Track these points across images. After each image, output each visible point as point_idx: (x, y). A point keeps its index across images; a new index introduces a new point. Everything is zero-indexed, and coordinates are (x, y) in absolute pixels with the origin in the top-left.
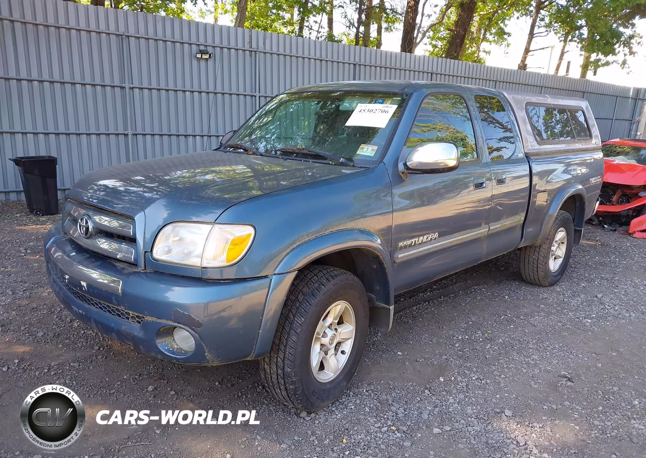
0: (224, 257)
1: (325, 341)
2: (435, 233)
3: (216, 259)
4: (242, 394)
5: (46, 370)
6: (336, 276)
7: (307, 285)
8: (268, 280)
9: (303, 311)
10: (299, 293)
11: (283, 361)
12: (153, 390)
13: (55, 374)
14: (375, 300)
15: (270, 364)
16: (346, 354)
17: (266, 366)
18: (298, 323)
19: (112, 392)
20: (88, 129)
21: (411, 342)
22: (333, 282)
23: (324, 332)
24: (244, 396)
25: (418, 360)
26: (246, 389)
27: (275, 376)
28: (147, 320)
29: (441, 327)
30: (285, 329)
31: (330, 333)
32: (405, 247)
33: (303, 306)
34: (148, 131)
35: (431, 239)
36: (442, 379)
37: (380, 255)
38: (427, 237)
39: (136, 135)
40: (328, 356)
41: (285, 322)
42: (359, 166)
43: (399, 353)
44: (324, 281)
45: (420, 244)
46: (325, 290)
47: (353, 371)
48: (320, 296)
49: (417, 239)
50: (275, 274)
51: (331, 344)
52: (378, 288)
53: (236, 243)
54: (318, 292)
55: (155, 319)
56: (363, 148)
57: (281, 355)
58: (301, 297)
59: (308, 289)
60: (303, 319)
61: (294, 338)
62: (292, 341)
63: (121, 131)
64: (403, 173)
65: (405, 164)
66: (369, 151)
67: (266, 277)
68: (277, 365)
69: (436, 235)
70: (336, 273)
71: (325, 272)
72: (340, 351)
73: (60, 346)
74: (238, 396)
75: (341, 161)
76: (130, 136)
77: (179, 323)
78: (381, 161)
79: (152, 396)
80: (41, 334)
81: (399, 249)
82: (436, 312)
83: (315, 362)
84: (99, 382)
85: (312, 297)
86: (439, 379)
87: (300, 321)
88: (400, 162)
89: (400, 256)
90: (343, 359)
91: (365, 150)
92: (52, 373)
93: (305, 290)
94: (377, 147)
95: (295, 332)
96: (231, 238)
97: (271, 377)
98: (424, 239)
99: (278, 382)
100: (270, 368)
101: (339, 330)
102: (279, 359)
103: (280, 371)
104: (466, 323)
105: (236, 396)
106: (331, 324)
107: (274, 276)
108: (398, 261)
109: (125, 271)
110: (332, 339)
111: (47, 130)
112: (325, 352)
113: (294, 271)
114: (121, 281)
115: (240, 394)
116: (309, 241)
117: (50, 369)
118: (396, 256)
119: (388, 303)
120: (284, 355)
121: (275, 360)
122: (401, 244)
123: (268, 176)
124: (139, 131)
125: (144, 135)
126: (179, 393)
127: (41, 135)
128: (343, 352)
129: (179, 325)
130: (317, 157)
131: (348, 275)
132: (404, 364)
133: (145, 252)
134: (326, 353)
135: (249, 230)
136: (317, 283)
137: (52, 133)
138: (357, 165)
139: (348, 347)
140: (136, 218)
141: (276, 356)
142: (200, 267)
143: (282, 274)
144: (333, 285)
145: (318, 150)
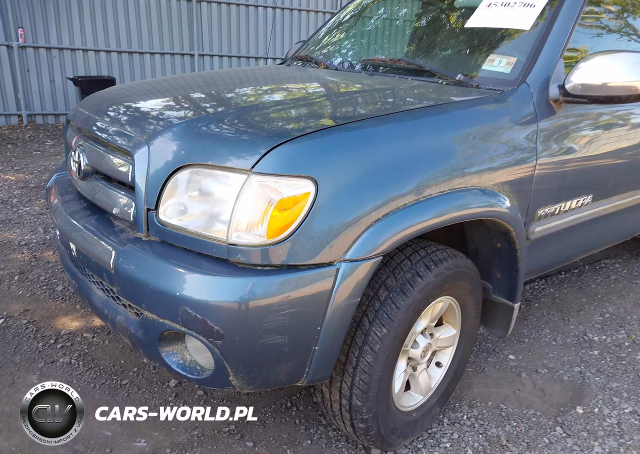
0: (262, 229)
1: (416, 353)
2: (588, 195)
3: (250, 232)
4: (291, 403)
5: (52, 341)
6: (441, 261)
7: (394, 275)
8: (332, 269)
9: (386, 316)
10: (380, 287)
11: (351, 389)
12: (176, 386)
13: (62, 347)
14: (491, 292)
15: (330, 387)
16: (443, 368)
17: (324, 389)
18: (378, 336)
19: (124, 382)
20: (152, 48)
21: (527, 340)
22: (435, 271)
23: (415, 340)
24: (295, 409)
25: (540, 370)
26: (298, 396)
27: (336, 406)
28: (146, 315)
29: (566, 319)
30: (356, 342)
31: (423, 342)
32: (546, 216)
33: (385, 309)
34: (216, 52)
35: (582, 204)
36: (580, 410)
37: (511, 229)
38: (578, 202)
39: (203, 55)
40: (417, 373)
41: (356, 330)
42: (487, 87)
43: (512, 357)
44: (422, 269)
45: (566, 211)
46: (423, 284)
47: (451, 391)
48: (414, 294)
49: (563, 205)
50: (345, 261)
51: (423, 357)
52: (499, 275)
53: (284, 206)
54: (410, 287)
55: (156, 317)
56: (493, 61)
57: (348, 380)
58: (383, 294)
59: (394, 282)
60: (385, 331)
61: (369, 359)
62: (365, 362)
63: (187, 51)
64: (556, 101)
65: (562, 87)
66: (503, 64)
67: (330, 264)
68: (340, 392)
69: (589, 198)
70: (440, 256)
71: (422, 253)
72: (433, 363)
73: (78, 307)
74: (286, 406)
75: (457, 78)
76: (196, 57)
77: (189, 329)
78: (523, 81)
79: (173, 395)
80: (60, 288)
81: (536, 218)
82: (557, 295)
83: (398, 384)
84: (112, 365)
85: (401, 295)
86: (575, 408)
87: (380, 332)
88: (553, 83)
89: (538, 229)
90: (438, 375)
91: (496, 63)
92: (59, 346)
93: (391, 282)
94: (516, 59)
95: (371, 348)
96: (277, 198)
97: (331, 405)
98: (573, 203)
99: (341, 413)
100: (330, 393)
101: (437, 335)
102: (344, 385)
103: (344, 402)
104: (601, 315)
105: (284, 407)
106: (425, 329)
107: (343, 264)
108: (533, 237)
109: (123, 236)
110: (425, 352)
111: (109, 47)
112: (413, 367)
113: (377, 256)
114: (113, 253)
115: (289, 404)
116: (405, 207)
117: (58, 339)
118: (531, 229)
119: (513, 300)
120: (352, 380)
121: (339, 385)
122: (541, 212)
123: (342, 97)
124: (206, 51)
125: (212, 56)
126: (209, 394)
127: (103, 52)
128: (438, 364)
129: (190, 332)
130: (419, 72)
131: (459, 259)
132: (519, 375)
133: (149, 210)
134: (414, 369)
135: (308, 187)
136: (411, 273)
137: (114, 51)
138: (483, 87)
139: (446, 357)
140: (136, 156)
141: (340, 379)
142: (225, 242)
143: (357, 261)
144: (436, 276)
145: (421, 62)
